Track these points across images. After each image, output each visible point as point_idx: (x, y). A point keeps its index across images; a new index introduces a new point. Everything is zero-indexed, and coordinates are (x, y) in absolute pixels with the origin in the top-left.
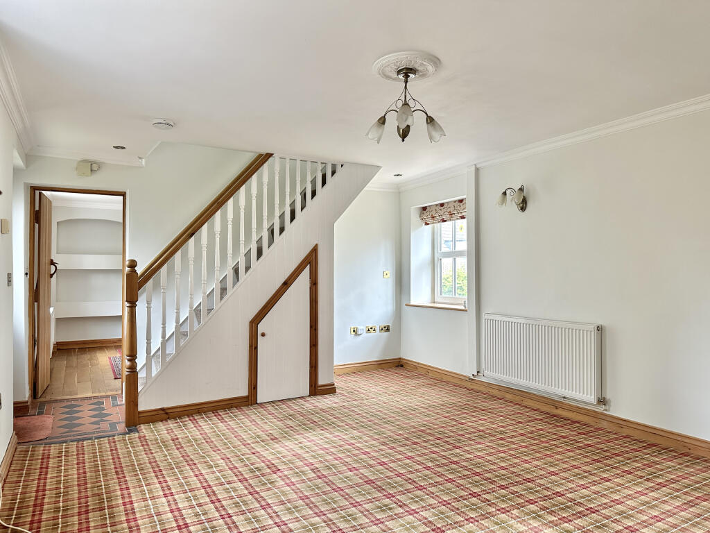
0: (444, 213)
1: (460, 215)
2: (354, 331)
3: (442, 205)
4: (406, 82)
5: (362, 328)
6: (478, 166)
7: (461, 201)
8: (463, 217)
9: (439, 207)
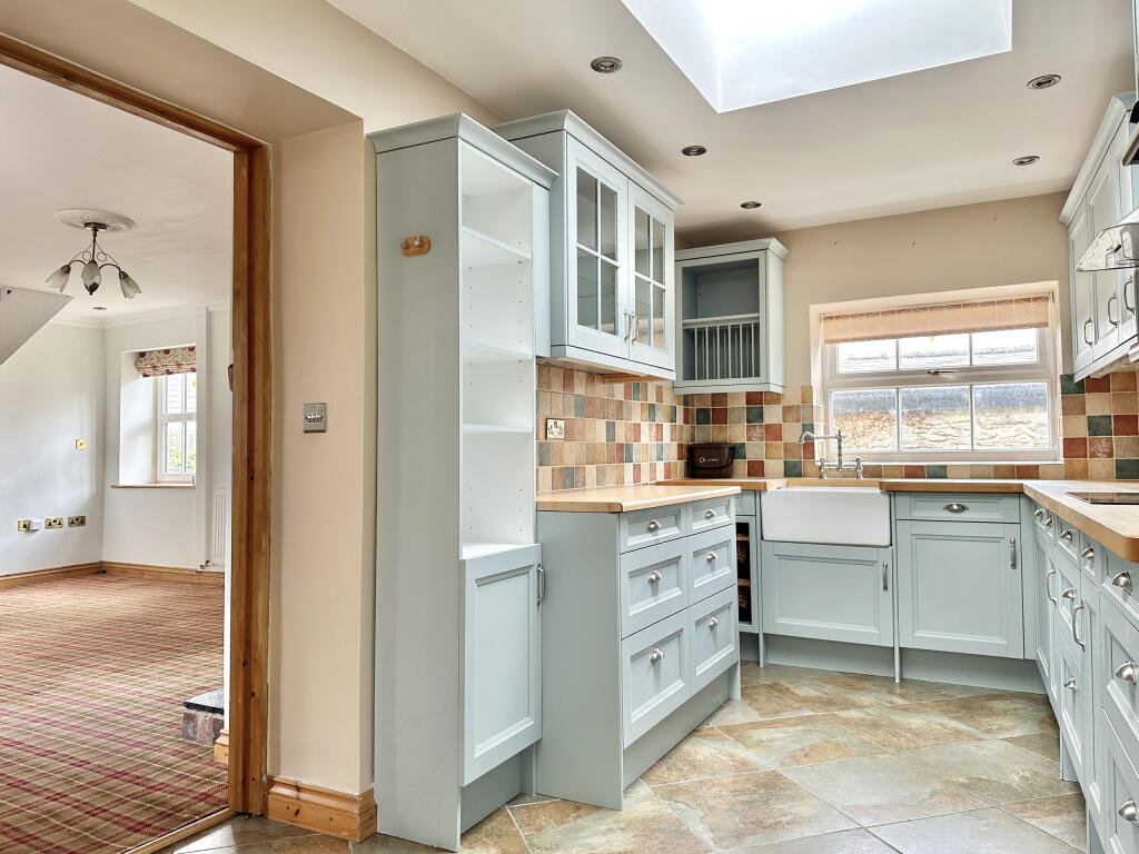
0: (169, 362)
1: (190, 366)
2: (25, 526)
3: (167, 352)
4: (95, 235)
5: (38, 522)
6: (210, 310)
7: (192, 349)
8: (194, 370)
9: (162, 355)
